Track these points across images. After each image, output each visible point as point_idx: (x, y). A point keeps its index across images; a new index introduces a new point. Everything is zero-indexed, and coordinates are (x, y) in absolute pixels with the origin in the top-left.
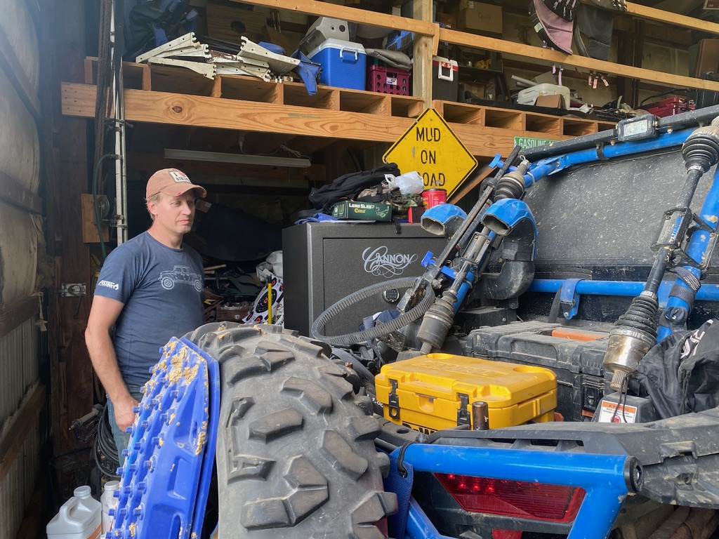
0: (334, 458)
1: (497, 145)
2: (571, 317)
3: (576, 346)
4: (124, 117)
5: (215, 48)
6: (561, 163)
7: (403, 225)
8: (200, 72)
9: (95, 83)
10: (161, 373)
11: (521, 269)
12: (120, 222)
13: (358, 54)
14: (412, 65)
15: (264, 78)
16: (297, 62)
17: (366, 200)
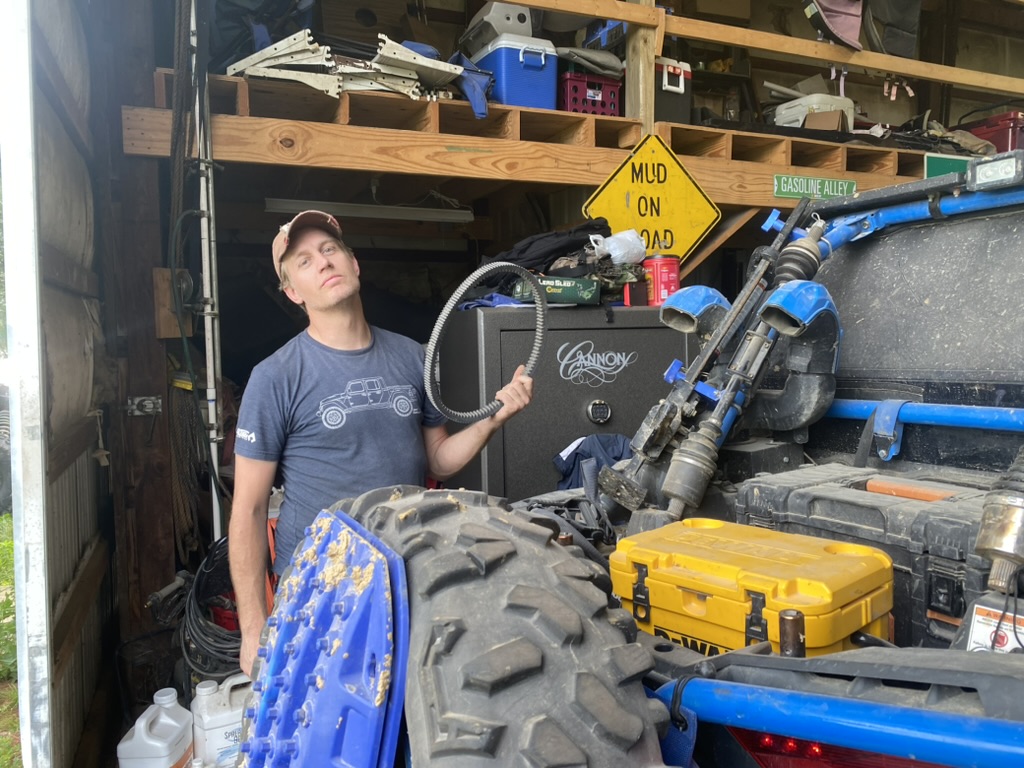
0: (594, 718)
1: (750, 188)
2: (890, 457)
3: (917, 511)
4: (212, 156)
5: (341, 52)
6: (870, 222)
7: (616, 309)
8: (319, 87)
9: (169, 107)
10: (308, 567)
11: (817, 386)
12: (208, 309)
13: (546, 56)
14: (624, 70)
15: (410, 94)
16: (459, 70)
17: (562, 274)
